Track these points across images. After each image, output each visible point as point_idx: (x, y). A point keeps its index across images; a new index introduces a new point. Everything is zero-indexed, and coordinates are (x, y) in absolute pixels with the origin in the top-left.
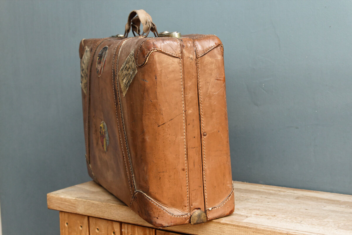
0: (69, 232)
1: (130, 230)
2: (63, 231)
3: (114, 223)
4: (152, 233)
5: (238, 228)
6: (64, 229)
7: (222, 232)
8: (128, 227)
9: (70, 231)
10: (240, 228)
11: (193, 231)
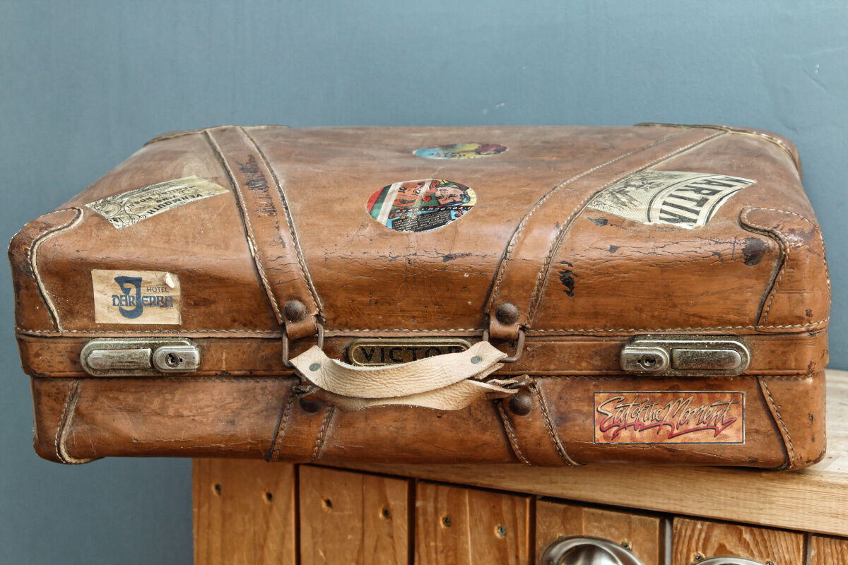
0: (223, 513)
1: (443, 503)
2: (204, 509)
3: (387, 481)
4: (522, 510)
5: (821, 489)
6: (207, 505)
7: (763, 503)
8: (436, 493)
9: (229, 510)
10: (827, 490)
11: (666, 501)
